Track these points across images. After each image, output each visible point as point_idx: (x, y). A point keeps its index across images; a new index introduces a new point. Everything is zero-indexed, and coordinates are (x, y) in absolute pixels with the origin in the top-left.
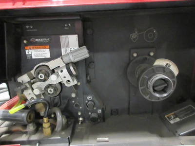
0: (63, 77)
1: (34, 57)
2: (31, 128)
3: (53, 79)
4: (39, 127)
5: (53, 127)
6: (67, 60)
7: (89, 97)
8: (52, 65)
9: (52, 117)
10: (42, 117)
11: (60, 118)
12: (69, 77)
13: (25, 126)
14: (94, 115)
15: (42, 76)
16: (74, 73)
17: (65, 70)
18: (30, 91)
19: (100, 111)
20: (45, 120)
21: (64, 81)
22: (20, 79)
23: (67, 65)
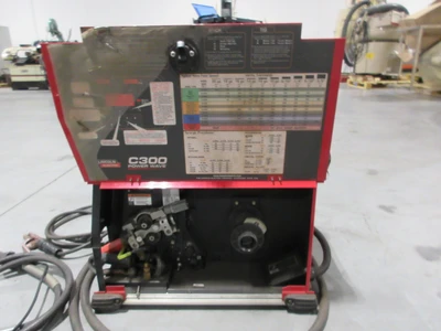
0: (164, 226)
1: (135, 204)
2: (132, 272)
3: (155, 228)
4: (139, 272)
5: (153, 272)
6: (167, 211)
7: (189, 244)
8: (154, 215)
9: (155, 263)
10: (143, 262)
11: (160, 264)
12: (169, 228)
13: (126, 269)
14: (193, 261)
15: (144, 225)
16: (174, 223)
17: (166, 221)
18: (133, 238)
19: (199, 258)
20: (146, 265)
21: (165, 230)
22: (124, 228)
23: (168, 216)
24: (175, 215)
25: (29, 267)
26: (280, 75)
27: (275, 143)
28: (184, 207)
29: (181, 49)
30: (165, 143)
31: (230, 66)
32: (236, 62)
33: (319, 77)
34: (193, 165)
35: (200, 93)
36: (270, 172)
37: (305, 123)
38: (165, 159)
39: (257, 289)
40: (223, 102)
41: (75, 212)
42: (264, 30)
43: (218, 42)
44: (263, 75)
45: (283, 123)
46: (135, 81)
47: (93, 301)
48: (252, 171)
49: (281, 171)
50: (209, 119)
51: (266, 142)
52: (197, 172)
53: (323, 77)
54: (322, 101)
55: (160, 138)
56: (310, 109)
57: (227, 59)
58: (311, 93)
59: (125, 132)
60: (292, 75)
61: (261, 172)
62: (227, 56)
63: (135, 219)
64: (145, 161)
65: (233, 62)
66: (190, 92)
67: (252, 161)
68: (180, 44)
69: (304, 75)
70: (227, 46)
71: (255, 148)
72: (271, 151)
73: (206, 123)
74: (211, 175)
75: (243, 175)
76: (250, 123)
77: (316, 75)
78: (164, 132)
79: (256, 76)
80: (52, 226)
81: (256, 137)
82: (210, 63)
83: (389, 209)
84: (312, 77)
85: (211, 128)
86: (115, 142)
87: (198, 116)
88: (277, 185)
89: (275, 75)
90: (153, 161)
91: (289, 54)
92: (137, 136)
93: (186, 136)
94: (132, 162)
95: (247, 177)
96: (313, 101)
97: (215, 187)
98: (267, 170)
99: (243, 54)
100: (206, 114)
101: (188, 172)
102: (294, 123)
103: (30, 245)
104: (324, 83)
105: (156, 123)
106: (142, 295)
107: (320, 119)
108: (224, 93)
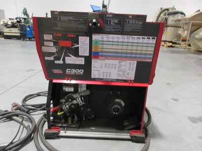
0: (79, 101)
1: (66, 91)
2: (63, 121)
3: (75, 102)
4: (66, 121)
5: (72, 121)
6: (81, 94)
7: (89, 110)
8: (75, 96)
9: (73, 117)
10: (68, 117)
11: (76, 118)
12: (81, 102)
13: (60, 120)
14: (90, 118)
15: (70, 100)
16: (83, 100)
17: (80, 99)
18: (64, 106)
19: (93, 116)
20: (70, 118)
21: (79, 103)
22: (61, 101)
23: (81, 97)
24: (84, 96)
25: (15, 118)
26: (136, 37)
27: (131, 66)
28: (88, 93)
29: (94, 23)
30: (84, 63)
31: (115, 31)
32: (118, 30)
33: (152, 38)
34: (95, 74)
35: (100, 42)
36: (128, 79)
37: (145, 58)
38: (83, 71)
39: (119, 131)
40: (110, 47)
41: (35, 94)
42: (131, 17)
43: (110, 21)
44: (128, 36)
45: (136, 58)
46: (73, 36)
47: (45, 133)
48: (120, 78)
49: (133, 79)
50: (104, 54)
51: (128, 65)
52: (96, 77)
53: (155, 38)
54: (153, 49)
55: (81, 61)
56: (148, 52)
57: (113, 28)
58: (149, 45)
59: (66, 58)
60: (141, 37)
61: (125, 78)
62: (114, 27)
63: (66, 98)
64: (74, 71)
65: (116, 30)
66: (96, 42)
67: (121, 73)
68: (94, 21)
69: (146, 37)
70: (114, 23)
71: (123, 68)
72: (129, 70)
73: (102, 56)
74: (103, 79)
75: (116, 80)
76: (122, 57)
77: (151, 38)
78: (83, 59)
79: (126, 36)
80: (25, 100)
81: (123, 63)
82: (106, 30)
83: (176, 100)
84: (150, 38)
85: (104, 58)
86: (61, 62)
87: (99, 53)
88: (131, 85)
89: (134, 37)
90: (77, 71)
91: (140, 28)
92: (71, 60)
93: (93, 61)
94: (68, 71)
95: (118, 80)
96: (149, 49)
97: (104, 84)
98: (127, 78)
99: (120, 27)
100: (102, 52)
101: (92, 77)
102: (140, 58)
103: (15, 108)
104: (154, 41)
105: (80, 55)
106: (67, 132)
107: (152, 57)
108: (111, 43)
